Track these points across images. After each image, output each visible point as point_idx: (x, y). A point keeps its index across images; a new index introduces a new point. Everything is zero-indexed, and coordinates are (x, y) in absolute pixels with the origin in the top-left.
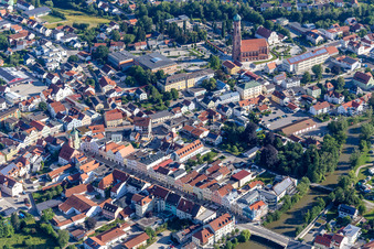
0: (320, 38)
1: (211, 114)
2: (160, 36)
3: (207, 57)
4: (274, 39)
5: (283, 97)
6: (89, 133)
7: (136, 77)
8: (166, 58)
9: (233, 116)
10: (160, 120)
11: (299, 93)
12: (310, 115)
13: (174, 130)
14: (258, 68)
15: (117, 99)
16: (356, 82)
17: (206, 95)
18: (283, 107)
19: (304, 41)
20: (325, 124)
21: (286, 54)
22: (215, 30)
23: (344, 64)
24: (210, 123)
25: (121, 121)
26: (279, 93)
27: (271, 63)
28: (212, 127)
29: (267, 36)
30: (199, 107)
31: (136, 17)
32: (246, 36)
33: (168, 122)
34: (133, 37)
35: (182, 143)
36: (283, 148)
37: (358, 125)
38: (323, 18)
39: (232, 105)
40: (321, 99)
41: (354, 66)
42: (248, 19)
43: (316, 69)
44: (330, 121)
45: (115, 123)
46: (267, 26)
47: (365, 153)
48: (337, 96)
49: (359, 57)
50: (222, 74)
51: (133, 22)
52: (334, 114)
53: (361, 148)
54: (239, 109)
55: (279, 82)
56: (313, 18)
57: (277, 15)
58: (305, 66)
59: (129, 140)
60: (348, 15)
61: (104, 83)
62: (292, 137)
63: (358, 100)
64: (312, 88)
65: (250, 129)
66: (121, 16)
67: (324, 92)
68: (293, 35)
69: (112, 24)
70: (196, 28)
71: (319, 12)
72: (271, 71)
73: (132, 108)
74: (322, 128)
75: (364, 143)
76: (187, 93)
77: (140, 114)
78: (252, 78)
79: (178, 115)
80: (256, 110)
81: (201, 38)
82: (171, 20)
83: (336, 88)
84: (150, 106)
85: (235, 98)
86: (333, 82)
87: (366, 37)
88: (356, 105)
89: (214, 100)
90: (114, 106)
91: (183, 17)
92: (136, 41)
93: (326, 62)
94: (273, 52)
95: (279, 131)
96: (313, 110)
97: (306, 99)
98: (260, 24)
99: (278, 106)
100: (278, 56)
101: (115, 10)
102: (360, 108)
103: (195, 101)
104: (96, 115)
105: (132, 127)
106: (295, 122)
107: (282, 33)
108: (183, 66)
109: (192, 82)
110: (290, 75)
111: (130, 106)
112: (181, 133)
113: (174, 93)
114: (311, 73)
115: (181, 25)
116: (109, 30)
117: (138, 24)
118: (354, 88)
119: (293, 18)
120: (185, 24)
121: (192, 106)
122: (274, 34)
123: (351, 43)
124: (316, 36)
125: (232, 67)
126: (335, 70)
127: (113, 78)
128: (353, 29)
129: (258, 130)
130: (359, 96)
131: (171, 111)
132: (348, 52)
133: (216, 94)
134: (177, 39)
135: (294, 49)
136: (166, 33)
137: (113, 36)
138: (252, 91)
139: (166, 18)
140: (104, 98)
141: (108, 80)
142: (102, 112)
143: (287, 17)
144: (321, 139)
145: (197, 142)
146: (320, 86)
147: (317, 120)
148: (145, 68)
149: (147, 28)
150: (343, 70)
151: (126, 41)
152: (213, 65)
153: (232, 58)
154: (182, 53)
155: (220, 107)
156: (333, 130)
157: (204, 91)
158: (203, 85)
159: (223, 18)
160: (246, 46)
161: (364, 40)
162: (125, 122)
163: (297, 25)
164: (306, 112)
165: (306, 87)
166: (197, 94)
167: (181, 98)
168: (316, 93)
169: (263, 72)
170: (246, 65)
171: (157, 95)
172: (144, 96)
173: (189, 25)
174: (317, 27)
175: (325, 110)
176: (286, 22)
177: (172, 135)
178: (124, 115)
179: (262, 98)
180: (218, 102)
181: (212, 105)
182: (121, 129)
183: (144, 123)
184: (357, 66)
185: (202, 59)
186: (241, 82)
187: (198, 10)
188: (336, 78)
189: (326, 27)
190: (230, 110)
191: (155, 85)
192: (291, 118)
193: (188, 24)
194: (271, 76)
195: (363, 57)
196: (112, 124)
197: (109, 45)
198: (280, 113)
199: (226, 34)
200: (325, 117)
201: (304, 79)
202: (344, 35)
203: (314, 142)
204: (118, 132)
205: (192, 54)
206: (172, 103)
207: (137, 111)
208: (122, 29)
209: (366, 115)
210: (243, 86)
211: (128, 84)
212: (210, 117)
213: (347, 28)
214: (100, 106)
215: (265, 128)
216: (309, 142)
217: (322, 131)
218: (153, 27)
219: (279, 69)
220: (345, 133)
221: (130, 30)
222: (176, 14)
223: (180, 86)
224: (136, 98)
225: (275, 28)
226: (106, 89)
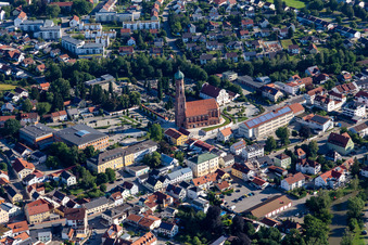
0: (279, 94)
1: (160, 198)
2: (82, 103)
3: (144, 125)
4: (223, 98)
5: (246, 170)
6: (9, 233)
7: (59, 156)
8: (93, 130)
9: (188, 199)
10: (95, 210)
11: (265, 164)
12: (283, 191)
13: (116, 222)
14: (209, 135)
15: (38, 186)
16: (331, 146)
17: (150, 174)
18: (247, 183)
19: (260, 98)
20: (303, 201)
21: (240, 116)
22: (149, 91)
23: (313, 125)
24: (160, 210)
25: (47, 214)
26: (240, 164)
27: (225, 129)
28: (164, 214)
29: (215, 95)
30: (143, 190)
31: (47, 80)
33: (108, 212)
34: (48, 107)
35: (128, 238)
36: (256, 236)
37: (342, 199)
38: (279, 69)
39: (184, 184)
40: (292, 170)
41: (325, 126)
43: (281, 133)
44: (308, 197)
45: (40, 217)
46: (212, 81)
47: (357, 235)
48: (312, 164)
49: (331, 114)
50: (166, 147)
51: (45, 87)
52: (311, 188)
53: (352, 228)
54: (195, 189)
55: (238, 152)
56: (265, 68)
57: (222, 68)
58: (267, 130)
59: (60, 238)
60: (308, 64)
61: (20, 167)
62: (265, 221)
63: (339, 169)
64: (279, 157)
65: (213, 213)
66: (28, 79)
67: (295, 161)
68: (245, 92)
69: (19, 91)
70: (126, 90)
71: (274, 62)
72: (226, 138)
73: (59, 197)
74: (299, 206)
75: (354, 222)
76: (126, 173)
77: (70, 204)
78: (205, 149)
79: (118, 202)
80: (215, 189)
81: (133, 102)
82: (92, 82)
83: (308, 155)
84: (81, 193)
85: (187, 176)
86: (304, 147)
87: (335, 89)
88: (336, 175)
89: (162, 179)
90: (36, 195)
91: (108, 77)
92: (52, 110)
93: (292, 123)
94: (224, 115)
95: (247, 213)
96: (285, 184)
97: (274, 171)
99: (241, 182)
100: (230, 119)
101: (19, 73)
102: (342, 178)
103: (137, 182)
104: (14, 209)
105: (63, 222)
106: (265, 201)
107: (232, 90)
108: (116, 138)
109: (130, 159)
110: (249, 142)
111: (57, 195)
112: (125, 225)
113: (109, 173)
114: (276, 138)
115: (105, 87)
116: (16, 98)
117: (52, 89)
118: (331, 154)
119: (242, 71)
120: (108, 84)
121: (135, 189)
122: (223, 93)
123: (318, 98)
124: (274, 92)
125: (177, 136)
126: (304, 132)
127: (30, 160)
128: (316, 80)
129: (223, 214)
130: (339, 163)
131: (110, 196)
132: (316, 109)
133: (163, 172)
134: (104, 105)
135: (250, 110)
136: (88, 98)
137: (22, 104)
138: (207, 166)
139: (85, 80)
140: (22, 186)
141: (24, 162)
142: (21, 204)
143: (235, 70)
144: (301, 221)
145: (148, 235)
146: (288, 153)
147: (292, 196)
148: (71, 144)
149: (64, 92)
150: (314, 132)
151: (40, 112)
152: (154, 135)
153: (175, 125)
154: (113, 122)
155: (170, 188)
156: (313, 207)
157: (146, 170)
158: (145, 161)
159: (155, 75)
160: (191, 109)
161: (332, 93)
162: (52, 216)
163: (248, 79)
164: (276, 188)
165: (272, 155)
166: (139, 173)
167: (121, 180)
168: (285, 163)
169: (216, 140)
170: (194, 132)
171: (90, 178)
172: (72, 181)
173: (116, 87)
174: (273, 80)
175: (300, 184)
176: (234, 76)
177: (115, 229)
178: (51, 206)
179: (220, 173)
180: (167, 182)
181: (159, 186)
182: (49, 224)
183: (79, 215)
184: (329, 126)
185: (138, 128)
186: (192, 154)
187: (124, 67)
188: (307, 142)
189: (284, 80)
190: (183, 190)
191: (84, 164)
192: (259, 197)
193: (114, 85)
194: (227, 145)
195: (333, 113)
196: (37, 218)
197: (19, 117)
198: (244, 190)
199: (163, 95)
200: (301, 191)
201: (269, 146)
202: (308, 88)
203: (294, 225)
204: (45, 229)
205: (125, 123)
206: (109, 187)
207: (66, 200)
208: (32, 96)
209: (350, 186)
210: (195, 160)
211: (49, 166)
212: (159, 202)
213: (310, 80)
214: (19, 196)
215: (229, 212)
216: (287, 225)
217: (301, 210)
218: (72, 92)
219: (236, 135)
220: (329, 211)
221: (43, 97)
222: (98, 73)
223: (116, 164)
224: (62, 184)
225: (223, 85)
226: (22, 174)
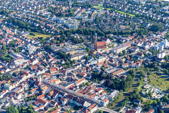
0: (124, 41)
1: (87, 68)
2: (69, 41)
3: (85, 48)
4: (108, 41)
5: (112, 62)
6: (45, 76)
7: (61, 56)
8: (70, 49)
9: (95, 69)
10: (69, 71)
11: (118, 60)
12: (122, 68)
13: (75, 74)
14: (103, 51)
15: (54, 64)
16: (137, 56)
17: (85, 61)
18: (112, 65)
19: (119, 42)
20: (128, 71)
21: (113, 46)
22: (88, 39)
23: (133, 50)
24: (87, 72)
25: (56, 71)
26: (111, 60)
27: (108, 50)
28: (88, 73)
29: (106, 40)
30: (83, 66)
31: (60, 34)
32: (98, 40)
33: (72, 71)
34: (59, 42)
35: (77, 79)
36: (113, 80)
37: (139, 71)
38: (125, 34)
39: (94, 65)
40: (126, 62)
41: (136, 50)
42: (99, 34)
43: (123, 52)
44: (129, 70)
45: (54, 72)
46: (106, 37)
47: (142, 81)
48: (131, 61)
49: (138, 47)
50: (91, 54)
51: (59, 36)
52: (130, 67)
53: (140, 79)
54: (97, 66)
55: (111, 56)
56: (121, 33)
57: (109, 33)
58: (120, 51)
59: (59, 78)
60: (134, 32)
61: (49, 58)
62: (116, 76)
63: (139, 62)
64: (122, 58)
65: (101, 73)
66: (55, 34)
67: (126, 60)
68: (115, 40)
69: (51, 37)
70: (81, 38)
71: (124, 32)
72: (108, 53)
73: (59, 67)
74: (126, 72)
75: (141, 77)
76: (79, 61)
77: (62, 69)
78: (101, 55)
79: (76, 69)
80: (103, 66)
81: (83, 42)
82: (72, 35)
83: (131, 58)
84: (66, 66)
85: (95, 62)
86: (130, 56)
87: (140, 40)
89: (88, 63)
90: (53, 66)
91: (76, 34)
92: (60, 43)
93: (127, 49)
94: (108, 46)
95: (111, 73)
96: (123, 66)
97: (120, 62)
98: (103, 36)
99: (111, 65)
100: (110, 47)
101: (52, 32)
102: (139, 65)
103: (81, 64)
104: (47, 70)
105: (60, 74)
106: (117, 70)
107: (111, 39)
108: (77, 51)
109: (80, 57)
110: (114, 54)
111: (59, 66)
112: (77, 75)
113: (74, 61)
114: (122, 53)
115: (76, 37)
116: (50, 39)
117: (61, 37)
118: (137, 58)
119: (115, 34)
120: (77, 36)
121: (81, 65)
122: (108, 40)
123: (135, 42)
124: (123, 40)
125: (94, 51)
126: (130, 52)
127: (53, 56)
129: (104, 73)
130: (139, 61)
131: (73, 67)
132: (134, 45)
133: (89, 61)
134: (75, 42)
135: (116, 45)
136: (71, 40)
137: (52, 41)
138: (101, 60)
139: (70, 35)
140: (50, 64)
141: (51, 57)
142: (49, 68)
143: (113, 33)
144: (126, 76)
145: (83, 78)
146: (125, 57)
147: (125, 69)
148: (64, 52)
149: (64, 38)
150: (133, 52)
151: (57, 43)
152: (87, 51)
153: (94, 48)
154: (77, 47)
155: (90, 65)
156: (130, 73)
157: (85, 60)
158: (84, 58)
159: (90, 34)
160: (99, 44)
161: (139, 41)
162: (57, 72)
163: (116, 36)
164: (120, 67)
165: (120, 58)
166: (82, 61)
167: (77, 63)
168: (124, 60)
169: (105, 53)
170: (99, 51)
171: (68, 62)
172: (63, 62)
173: (78, 37)
174: (123, 37)
175: (127, 66)
176: (112, 35)
177: (74, 76)
178: (57, 69)
179: (105, 62)
180: (90, 64)
181: (87, 65)
182: (56, 74)
183: (64, 72)
184: (137, 50)
185: (83, 49)
186: (97, 56)
187: (81, 32)
188: (130, 54)
189: (126, 37)
190: (94, 67)
191: (67, 58)
192: (115, 69)
193: (78, 36)
194: (108, 54)
195: (139, 47)
196: (53, 72)
197: (51, 44)
198: (111, 67)
199: (92, 40)
200: (127, 68)
201: (120, 55)
202: (133, 39)
203: (124, 77)
204: (55, 75)
205: (80, 47)
206: (74, 65)
207: (61, 68)
208: (55, 39)
209: (142, 67)
210: (98, 58)
211: (58, 58)
212: (87, 69)
213: (134, 37)
214: (48, 66)
215: (106, 73)
216: (122, 77)
217: (127, 73)
218: (66, 38)
219: (111, 52)
220: (135, 74)
221: (58, 39)
222: (74, 33)
223: (76, 58)
224: (61, 63)
225: (109, 37)
226: (50, 60)
